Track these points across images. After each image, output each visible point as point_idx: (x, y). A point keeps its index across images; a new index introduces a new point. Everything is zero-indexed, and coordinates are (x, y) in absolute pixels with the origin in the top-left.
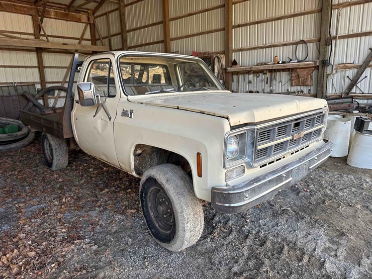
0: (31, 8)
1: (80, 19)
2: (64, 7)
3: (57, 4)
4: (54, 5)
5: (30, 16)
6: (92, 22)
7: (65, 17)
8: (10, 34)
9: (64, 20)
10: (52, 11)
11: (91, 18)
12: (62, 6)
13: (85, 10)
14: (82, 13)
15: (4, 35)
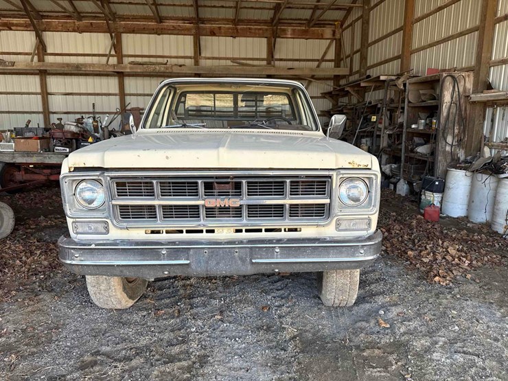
0: (267, 30)
1: (322, 34)
2: (305, 22)
3: (296, 20)
4: (293, 21)
5: (266, 39)
6: (338, 36)
7: (304, 35)
8: (243, 61)
9: (303, 38)
10: (289, 30)
11: (338, 32)
12: (302, 22)
13: (331, 23)
14: (328, 26)
15: (237, 63)
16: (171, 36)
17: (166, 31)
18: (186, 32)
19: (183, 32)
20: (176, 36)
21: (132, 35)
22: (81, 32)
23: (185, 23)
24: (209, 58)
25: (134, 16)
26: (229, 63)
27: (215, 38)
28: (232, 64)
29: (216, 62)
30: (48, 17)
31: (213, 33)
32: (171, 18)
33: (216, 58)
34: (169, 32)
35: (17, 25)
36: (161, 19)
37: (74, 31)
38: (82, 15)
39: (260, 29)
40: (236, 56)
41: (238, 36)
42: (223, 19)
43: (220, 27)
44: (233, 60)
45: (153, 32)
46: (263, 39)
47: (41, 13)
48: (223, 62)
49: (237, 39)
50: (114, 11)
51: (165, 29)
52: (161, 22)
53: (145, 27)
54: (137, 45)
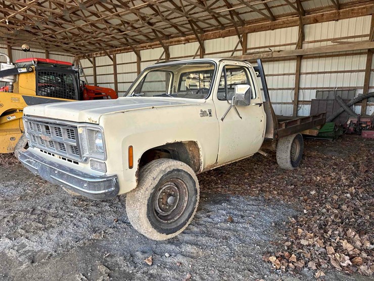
0: (371, 7)
5: (370, 16)
15: (336, 43)
16: (282, 29)
17: (277, 27)
18: (293, 24)
19: (290, 25)
20: (285, 29)
21: (254, 33)
22: (224, 37)
23: (293, 17)
24: (311, 42)
25: (256, 19)
26: (330, 43)
27: (318, 25)
28: (332, 44)
29: (317, 45)
30: (207, 31)
31: (316, 21)
32: (283, 15)
33: (318, 41)
34: (280, 26)
35: (192, 39)
36: (274, 18)
37: (219, 37)
38: (225, 26)
39: (364, 8)
40: (337, 36)
41: (340, 19)
42: (326, 7)
43: (323, 14)
44: (334, 40)
45: (268, 28)
46: (368, 16)
47: (204, 29)
48: (324, 44)
49: (340, 21)
50: (243, 19)
51: (276, 25)
52: (275, 20)
53: (263, 26)
54: (256, 40)
